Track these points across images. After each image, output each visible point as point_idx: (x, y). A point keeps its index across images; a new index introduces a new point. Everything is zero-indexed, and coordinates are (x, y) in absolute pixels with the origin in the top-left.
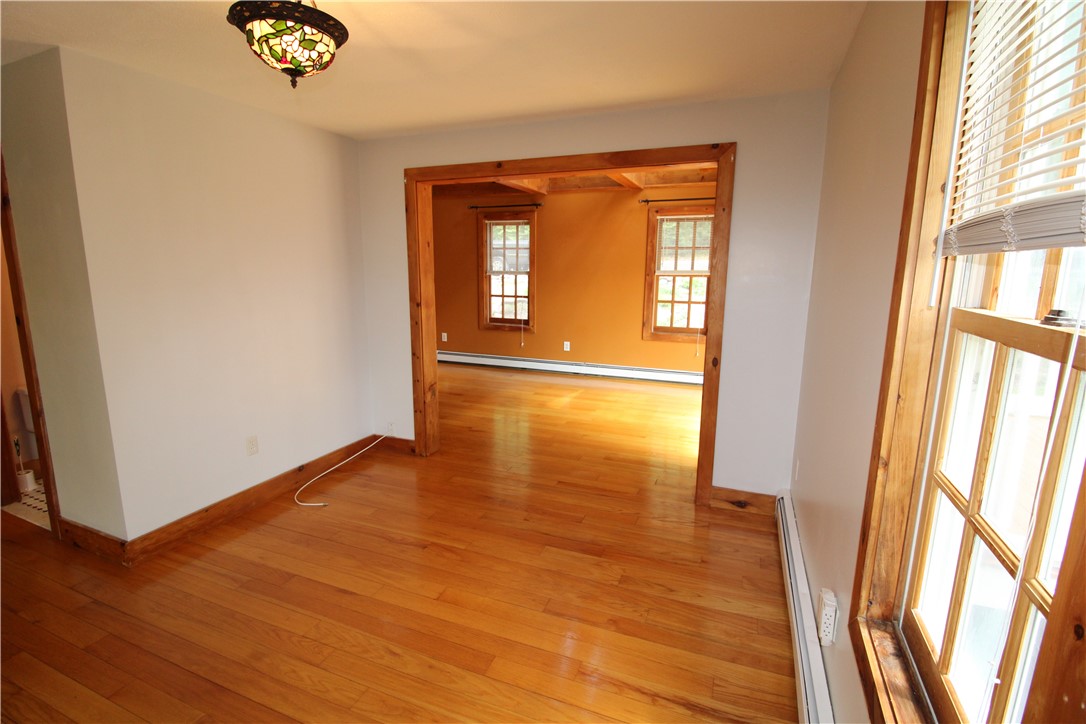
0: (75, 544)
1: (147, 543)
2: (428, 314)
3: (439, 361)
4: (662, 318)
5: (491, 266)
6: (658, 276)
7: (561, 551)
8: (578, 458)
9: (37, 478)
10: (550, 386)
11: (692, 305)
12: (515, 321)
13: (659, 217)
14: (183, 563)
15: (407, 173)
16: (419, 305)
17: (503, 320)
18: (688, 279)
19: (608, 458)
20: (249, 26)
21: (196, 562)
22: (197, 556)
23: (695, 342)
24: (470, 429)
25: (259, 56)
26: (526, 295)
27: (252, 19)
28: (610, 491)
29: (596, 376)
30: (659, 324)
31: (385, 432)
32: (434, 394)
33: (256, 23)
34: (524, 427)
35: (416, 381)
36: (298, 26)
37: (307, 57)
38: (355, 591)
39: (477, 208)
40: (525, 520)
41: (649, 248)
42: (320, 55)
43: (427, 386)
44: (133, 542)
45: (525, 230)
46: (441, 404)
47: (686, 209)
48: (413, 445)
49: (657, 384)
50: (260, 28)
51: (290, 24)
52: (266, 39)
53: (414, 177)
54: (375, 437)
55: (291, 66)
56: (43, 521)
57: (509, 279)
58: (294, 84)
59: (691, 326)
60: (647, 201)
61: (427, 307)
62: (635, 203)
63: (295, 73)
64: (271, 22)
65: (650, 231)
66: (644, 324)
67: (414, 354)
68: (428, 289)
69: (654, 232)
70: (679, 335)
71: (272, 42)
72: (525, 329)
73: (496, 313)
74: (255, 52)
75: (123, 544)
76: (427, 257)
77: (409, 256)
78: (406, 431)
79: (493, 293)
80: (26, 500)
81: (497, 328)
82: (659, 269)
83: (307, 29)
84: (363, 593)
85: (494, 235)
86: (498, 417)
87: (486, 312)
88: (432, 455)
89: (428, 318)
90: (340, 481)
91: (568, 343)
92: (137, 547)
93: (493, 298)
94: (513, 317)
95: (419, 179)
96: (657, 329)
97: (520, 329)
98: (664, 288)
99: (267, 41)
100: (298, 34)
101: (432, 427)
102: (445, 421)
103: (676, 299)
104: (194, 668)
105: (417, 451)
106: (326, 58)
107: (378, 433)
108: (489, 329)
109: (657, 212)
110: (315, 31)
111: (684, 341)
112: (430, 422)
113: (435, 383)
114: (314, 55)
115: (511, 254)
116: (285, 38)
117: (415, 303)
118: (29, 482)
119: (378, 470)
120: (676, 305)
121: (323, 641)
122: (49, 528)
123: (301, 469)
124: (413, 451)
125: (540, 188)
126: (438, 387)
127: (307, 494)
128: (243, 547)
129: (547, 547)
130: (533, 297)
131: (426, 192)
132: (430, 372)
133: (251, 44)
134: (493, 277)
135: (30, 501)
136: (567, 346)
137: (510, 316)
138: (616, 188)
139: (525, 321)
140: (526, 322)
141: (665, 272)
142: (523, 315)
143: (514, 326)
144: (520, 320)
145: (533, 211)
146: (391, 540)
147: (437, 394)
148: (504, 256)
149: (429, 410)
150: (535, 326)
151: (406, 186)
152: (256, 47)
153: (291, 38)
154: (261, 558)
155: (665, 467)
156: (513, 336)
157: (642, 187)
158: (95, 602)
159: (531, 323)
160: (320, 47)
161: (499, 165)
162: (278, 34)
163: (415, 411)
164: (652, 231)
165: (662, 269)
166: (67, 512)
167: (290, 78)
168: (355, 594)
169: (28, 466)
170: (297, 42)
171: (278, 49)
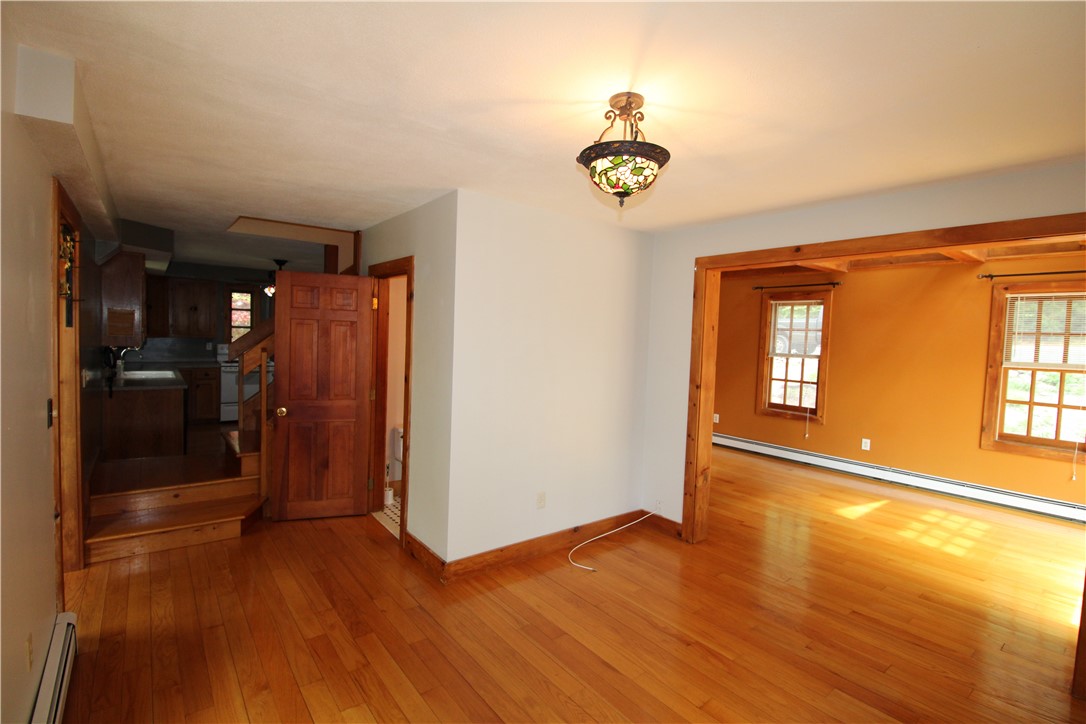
0: (412, 555)
1: (459, 567)
2: (707, 397)
3: (714, 444)
4: (1013, 421)
5: (774, 348)
6: (1006, 370)
7: (857, 702)
8: (882, 587)
9: (395, 495)
10: (842, 490)
11: (1064, 410)
12: (800, 409)
13: (1008, 296)
14: (481, 593)
15: (698, 261)
16: (698, 387)
17: (784, 407)
18: (1058, 374)
19: (924, 597)
20: (593, 164)
21: (489, 594)
22: (490, 589)
23: (1070, 460)
24: (741, 523)
25: (598, 185)
26: (815, 381)
27: (596, 158)
28: (929, 641)
29: (906, 486)
30: (1007, 430)
31: (653, 510)
32: (706, 479)
33: (599, 161)
34: (804, 533)
35: (689, 463)
36: (632, 158)
37: (635, 181)
38: (617, 668)
39: (762, 288)
40: (807, 647)
41: (993, 333)
42: (646, 178)
43: (700, 470)
44: (450, 564)
45: (818, 311)
46: (712, 490)
47: (1053, 284)
48: (680, 528)
49: (1002, 509)
50: (601, 164)
51: (625, 157)
52: (605, 172)
53: (704, 265)
54: (642, 513)
55: (622, 190)
56: (395, 532)
57: (795, 363)
58: (622, 203)
59: (1063, 437)
60: (991, 277)
61: (707, 389)
62: (972, 279)
63: (623, 195)
64: (611, 158)
65: (995, 312)
66: (982, 429)
67: (689, 436)
68: (709, 371)
69: (1001, 312)
70: (1042, 449)
71: (609, 174)
72: (811, 420)
73: (776, 398)
74: (595, 183)
75: (443, 563)
76: (711, 341)
77: (693, 339)
78: (674, 513)
79: (774, 377)
80: (386, 510)
81: (777, 415)
82: (1008, 359)
83: (638, 159)
84: (623, 672)
85: (779, 315)
86: (771, 514)
87: (765, 396)
88: (699, 543)
89: (706, 400)
90: (609, 549)
91: (869, 441)
92: (452, 569)
93: (773, 382)
94: (797, 404)
95: (709, 266)
96: (1003, 436)
97: (805, 418)
98: (1016, 385)
99: (606, 174)
100: (631, 165)
101: (702, 512)
102: (714, 509)
103: (1037, 399)
104: (481, 693)
105: (683, 536)
106: (650, 179)
107: (646, 509)
108: (767, 414)
109: (1006, 289)
110: (644, 160)
111: (1050, 458)
112: (700, 508)
113: (708, 468)
114: (641, 179)
115: (798, 336)
116: (621, 169)
117: (695, 385)
118: (389, 497)
119: (642, 546)
120: (1036, 408)
121: (587, 710)
122: (398, 537)
123: (576, 530)
124: (680, 535)
125: (839, 266)
126: (710, 473)
127: (581, 555)
128: (523, 590)
129: (836, 690)
130: (824, 384)
131: (715, 278)
132: (704, 454)
133: (592, 177)
134: (775, 358)
135: (389, 512)
136: (866, 444)
137: (793, 402)
138: (944, 262)
139: (811, 409)
140: (813, 412)
141: (1017, 363)
142: (809, 402)
143: (798, 413)
144: (805, 409)
145: (830, 291)
146: (655, 626)
147: (709, 479)
148: (790, 338)
149: (699, 496)
150: (825, 416)
151: (696, 274)
152: (597, 179)
153: (625, 168)
154: (538, 606)
155: (1013, 627)
156: (796, 425)
157: (983, 259)
158: (420, 607)
159: (819, 413)
160: (647, 172)
161: (798, 249)
162: (615, 167)
163: (685, 494)
164: (998, 314)
165: (1014, 359)
166: (411, 529)
167: (619, 199)
168: (618, 672)
169: (392, 485)
170: (629, 171)
171: (614, 179)
